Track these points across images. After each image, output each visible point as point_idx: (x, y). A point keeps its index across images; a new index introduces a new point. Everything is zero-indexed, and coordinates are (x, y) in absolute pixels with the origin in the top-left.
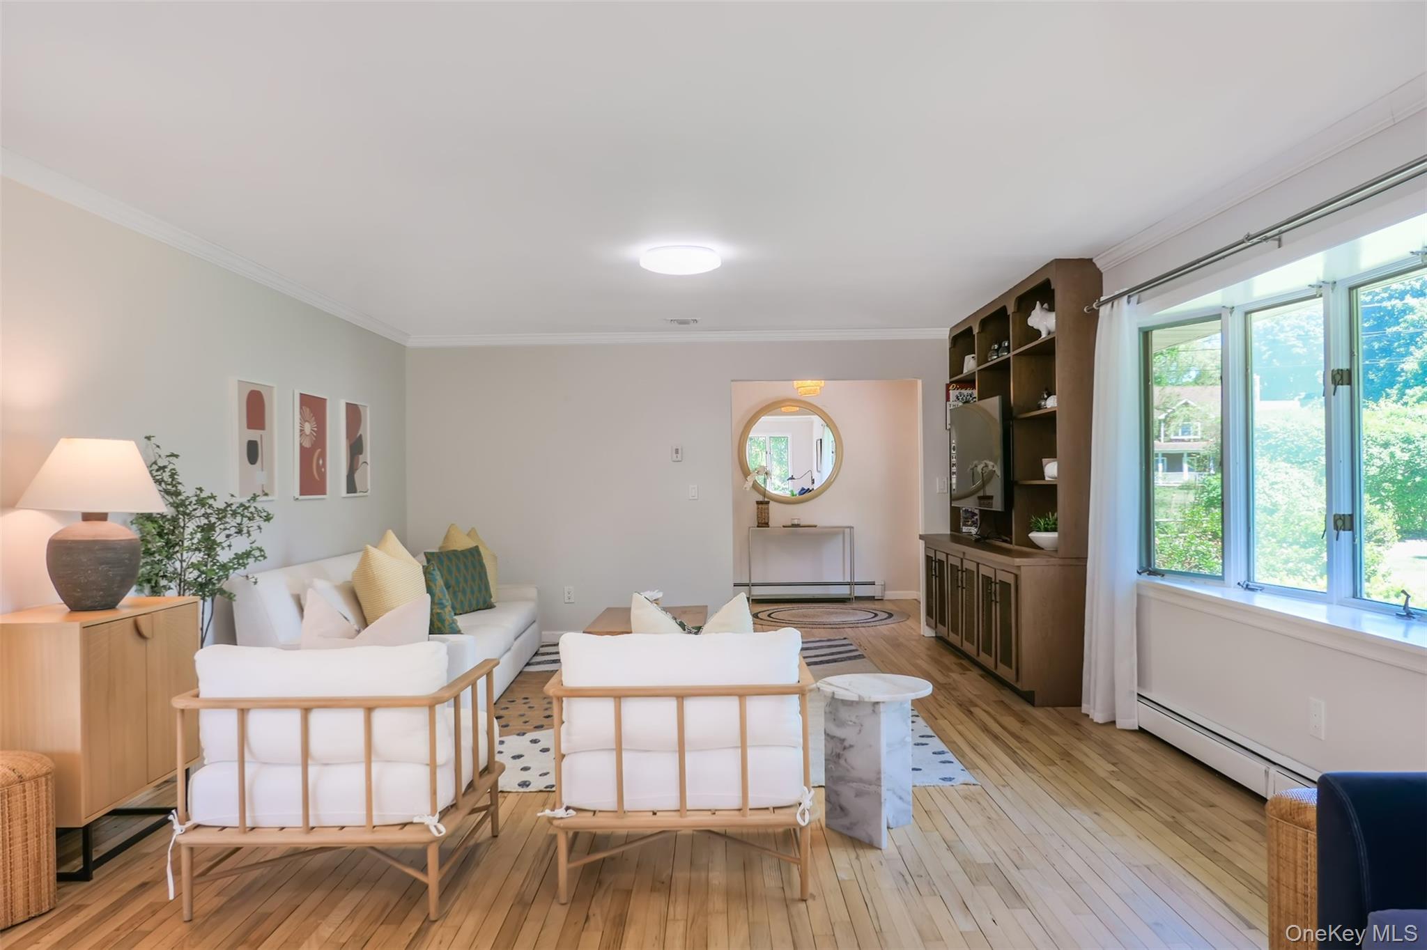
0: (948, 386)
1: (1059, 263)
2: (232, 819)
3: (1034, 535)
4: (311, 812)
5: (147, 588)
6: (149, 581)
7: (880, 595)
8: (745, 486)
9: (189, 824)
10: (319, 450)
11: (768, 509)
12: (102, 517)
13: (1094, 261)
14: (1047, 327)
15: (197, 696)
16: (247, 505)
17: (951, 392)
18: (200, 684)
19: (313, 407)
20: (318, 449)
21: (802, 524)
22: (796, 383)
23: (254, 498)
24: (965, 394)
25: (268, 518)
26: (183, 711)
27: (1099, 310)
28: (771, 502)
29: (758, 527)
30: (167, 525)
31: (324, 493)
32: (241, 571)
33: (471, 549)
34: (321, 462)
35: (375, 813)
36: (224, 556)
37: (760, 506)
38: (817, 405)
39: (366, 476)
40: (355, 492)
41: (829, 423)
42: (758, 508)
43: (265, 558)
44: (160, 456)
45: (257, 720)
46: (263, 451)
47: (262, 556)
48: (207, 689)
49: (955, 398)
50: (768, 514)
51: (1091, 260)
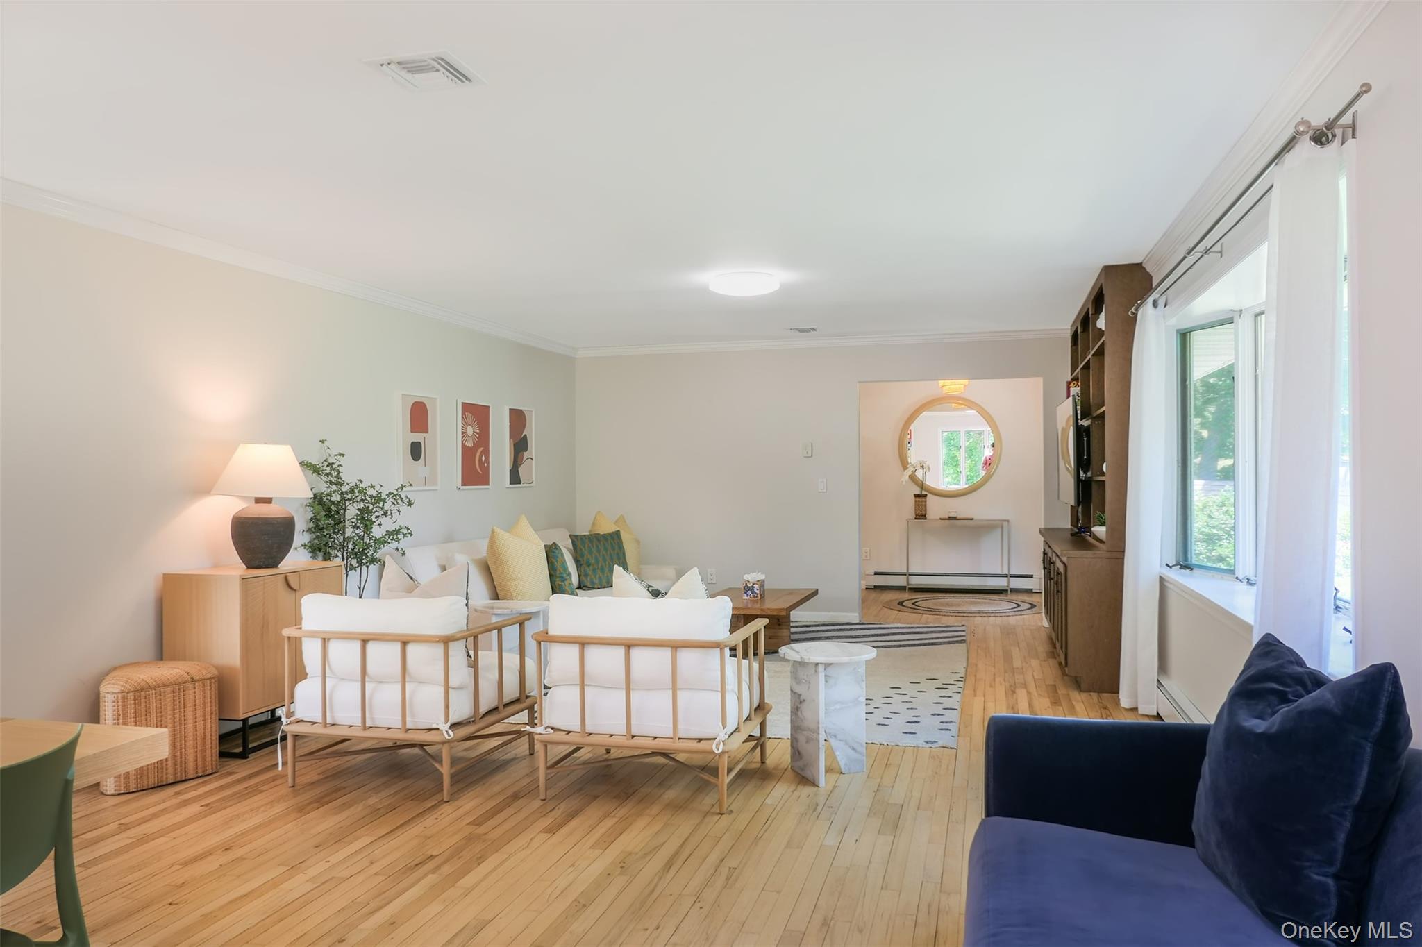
0: (1069, 384)
1: (1109, 270)
2: (318, 717)
3: (1094, 529)
4: (367, 716)
5: (320, 555)
6: (320, 550)
8: (902, 480)
9: (292, 719)
10: (482, 449)
11: (926, 502)
12: (268, 501)
13: (1143, 265)
15: (301, 628)
16: (395, 493)
17: (1071, 389)
18: (303, 621)
19: (477, 414)
20: (481, 447)
21: (958, 517)
22: (941, 383)
23: (402, 487)
24: (1076, 391)
25: (410, 504)
26: (289, 638)
27: (1137, 314)
28: (929, 495)
29: (916, 519)
30: (333, 507)
31: (488, 485)
32: (394, 545)
33: (613, 533)
34: (483, 458)
35: (408, 719)
36: (377, 532)
37: (917, 499)
38: (976, 401)
39: (531, 469)
40: (520, 483)
41: (990, 420)
42: (916, 501)
43: (412, 535)
44: (330, 455)
45: (334, 646)
46: (427, 450)
47: (409, 533)
48: (307, 625)
49: (1072, 396)
50: (925, 506)
51: (1141, 264)
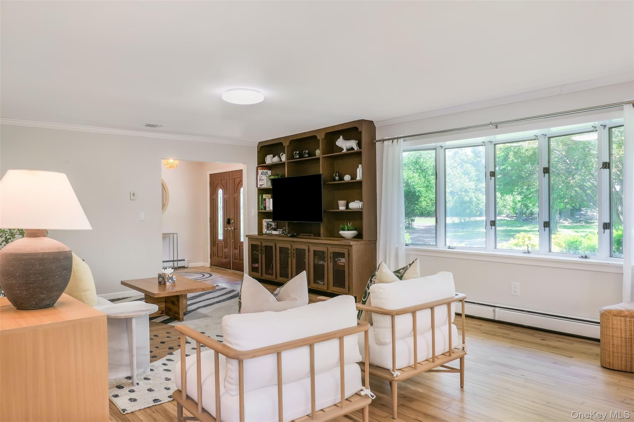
0: (257, 169)
1: (363, 121)
3: (341, 232)
7: (187, 265)
14: (346, 146)
17: (259, 171)
24: (265, 172)
49: (261, 174)
51: (373, 121)
